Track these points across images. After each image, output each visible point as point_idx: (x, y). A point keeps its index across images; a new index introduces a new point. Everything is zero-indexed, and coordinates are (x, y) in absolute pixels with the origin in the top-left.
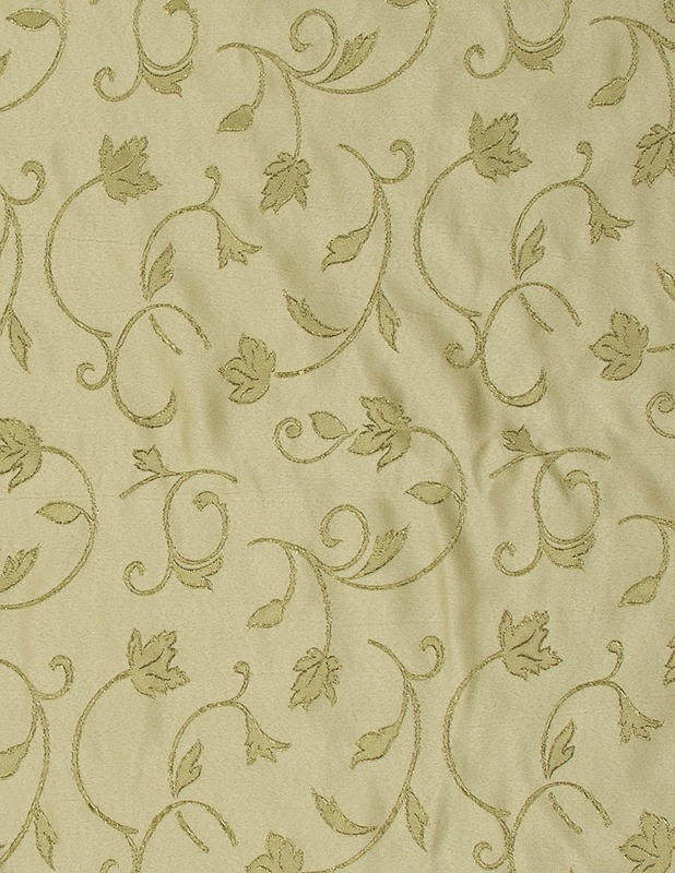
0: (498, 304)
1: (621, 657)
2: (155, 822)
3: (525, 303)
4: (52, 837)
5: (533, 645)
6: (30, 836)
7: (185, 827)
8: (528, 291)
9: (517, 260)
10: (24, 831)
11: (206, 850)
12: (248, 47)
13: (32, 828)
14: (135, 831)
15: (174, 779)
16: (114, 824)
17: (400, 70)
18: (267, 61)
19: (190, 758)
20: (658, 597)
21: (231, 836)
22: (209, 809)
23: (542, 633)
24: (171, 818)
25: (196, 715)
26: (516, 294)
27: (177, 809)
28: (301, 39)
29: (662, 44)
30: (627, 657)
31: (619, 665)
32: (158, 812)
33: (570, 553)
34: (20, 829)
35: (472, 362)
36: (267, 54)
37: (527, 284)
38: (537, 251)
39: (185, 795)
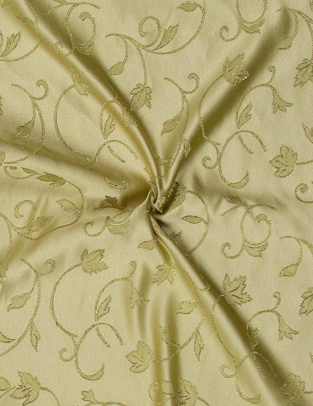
0: (229, 140)
1: (279, 300)
2: (86, 332)
3: (241, 140)
4: (38, 337)
5: (239, 291)
6: (28, 336)
7: (100, 335)
8: (242, 134)
9: (238, 120)
10: (25, 333)
11: (109, 346)
12: (119, 35)
13: (29, 332)
14: (76, 336)
15: (97, 313)
16: (67, 333)
17: (190, 41)
18: (129, 42)
19: (105, 303)
20: (297, 274)
21: (121, 340)
22: (112, 327)
23: (244, 286)
24: (93, 331)
25: (110, 283)
26: (237, 136)
27: (97, 327)
28: (144, 30)
29: (309, 21)
30: (282, 300)
31: (278, 303)
32: (88, 328)
33: (256, 250)
34: (23, 332)
35: (215, 166)
36: (128, 38)
37: (243, 132)
38: (248, 116)
39: (101, 320)
